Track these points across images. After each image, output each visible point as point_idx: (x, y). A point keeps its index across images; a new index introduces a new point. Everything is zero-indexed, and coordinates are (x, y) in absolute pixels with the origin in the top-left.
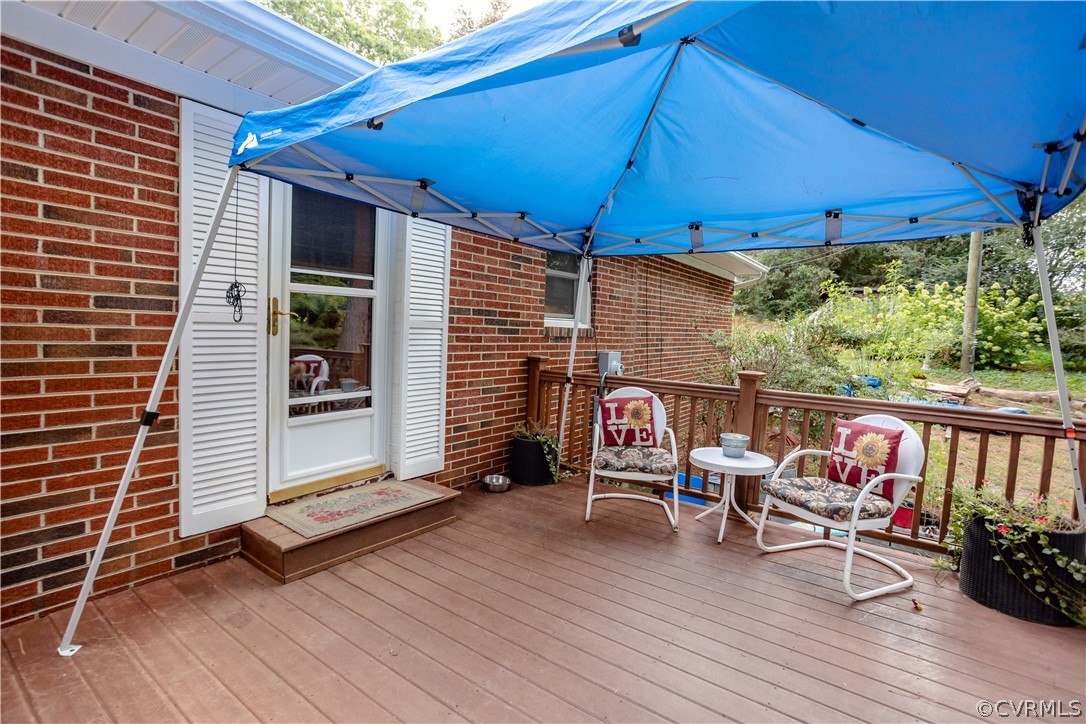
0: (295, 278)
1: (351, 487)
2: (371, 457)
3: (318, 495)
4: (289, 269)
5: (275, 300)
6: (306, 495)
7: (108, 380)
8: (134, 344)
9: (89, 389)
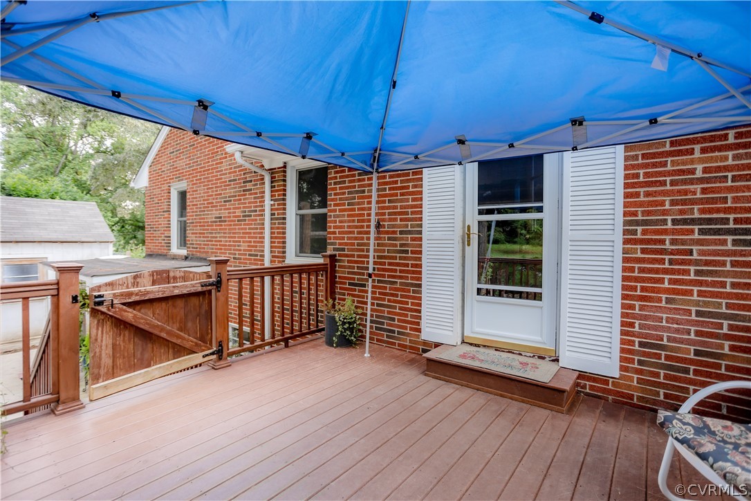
0: (481, 212)
1: (521, 354)
2: (540, 338)
3: (496, 350)
4: (477, 208)
5: (469, 226)
6: (488, 346)
7: (402, 264)
8: (410, 249)
9: (397, 266)
